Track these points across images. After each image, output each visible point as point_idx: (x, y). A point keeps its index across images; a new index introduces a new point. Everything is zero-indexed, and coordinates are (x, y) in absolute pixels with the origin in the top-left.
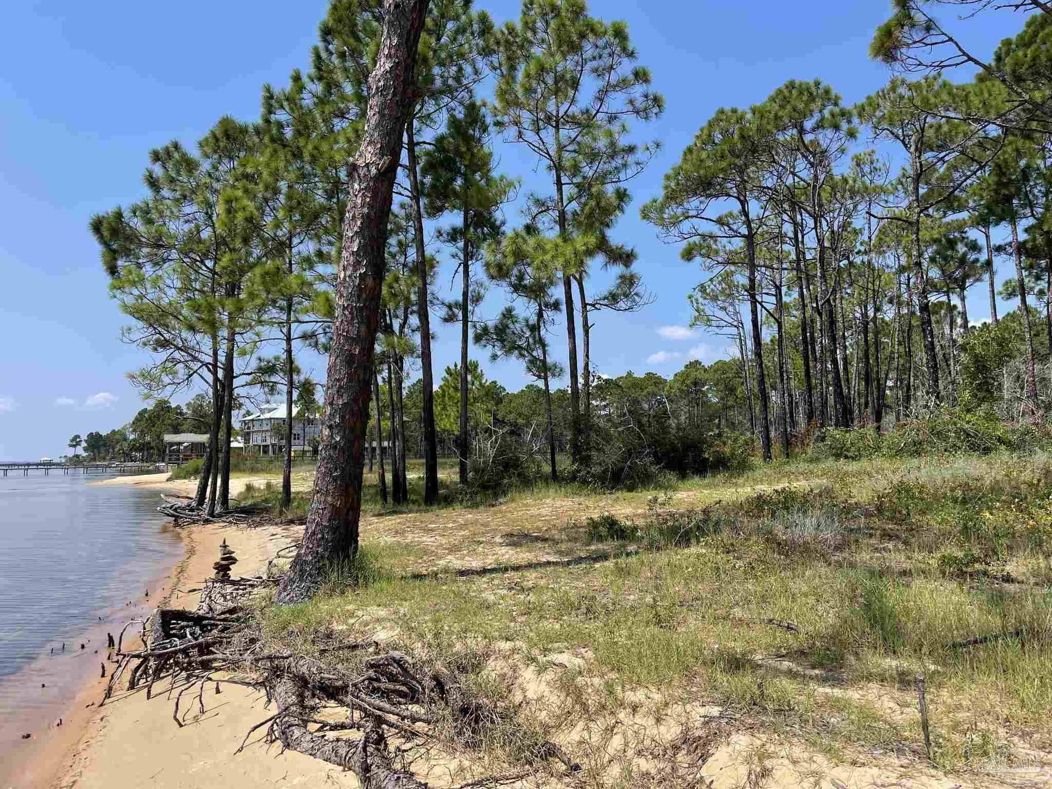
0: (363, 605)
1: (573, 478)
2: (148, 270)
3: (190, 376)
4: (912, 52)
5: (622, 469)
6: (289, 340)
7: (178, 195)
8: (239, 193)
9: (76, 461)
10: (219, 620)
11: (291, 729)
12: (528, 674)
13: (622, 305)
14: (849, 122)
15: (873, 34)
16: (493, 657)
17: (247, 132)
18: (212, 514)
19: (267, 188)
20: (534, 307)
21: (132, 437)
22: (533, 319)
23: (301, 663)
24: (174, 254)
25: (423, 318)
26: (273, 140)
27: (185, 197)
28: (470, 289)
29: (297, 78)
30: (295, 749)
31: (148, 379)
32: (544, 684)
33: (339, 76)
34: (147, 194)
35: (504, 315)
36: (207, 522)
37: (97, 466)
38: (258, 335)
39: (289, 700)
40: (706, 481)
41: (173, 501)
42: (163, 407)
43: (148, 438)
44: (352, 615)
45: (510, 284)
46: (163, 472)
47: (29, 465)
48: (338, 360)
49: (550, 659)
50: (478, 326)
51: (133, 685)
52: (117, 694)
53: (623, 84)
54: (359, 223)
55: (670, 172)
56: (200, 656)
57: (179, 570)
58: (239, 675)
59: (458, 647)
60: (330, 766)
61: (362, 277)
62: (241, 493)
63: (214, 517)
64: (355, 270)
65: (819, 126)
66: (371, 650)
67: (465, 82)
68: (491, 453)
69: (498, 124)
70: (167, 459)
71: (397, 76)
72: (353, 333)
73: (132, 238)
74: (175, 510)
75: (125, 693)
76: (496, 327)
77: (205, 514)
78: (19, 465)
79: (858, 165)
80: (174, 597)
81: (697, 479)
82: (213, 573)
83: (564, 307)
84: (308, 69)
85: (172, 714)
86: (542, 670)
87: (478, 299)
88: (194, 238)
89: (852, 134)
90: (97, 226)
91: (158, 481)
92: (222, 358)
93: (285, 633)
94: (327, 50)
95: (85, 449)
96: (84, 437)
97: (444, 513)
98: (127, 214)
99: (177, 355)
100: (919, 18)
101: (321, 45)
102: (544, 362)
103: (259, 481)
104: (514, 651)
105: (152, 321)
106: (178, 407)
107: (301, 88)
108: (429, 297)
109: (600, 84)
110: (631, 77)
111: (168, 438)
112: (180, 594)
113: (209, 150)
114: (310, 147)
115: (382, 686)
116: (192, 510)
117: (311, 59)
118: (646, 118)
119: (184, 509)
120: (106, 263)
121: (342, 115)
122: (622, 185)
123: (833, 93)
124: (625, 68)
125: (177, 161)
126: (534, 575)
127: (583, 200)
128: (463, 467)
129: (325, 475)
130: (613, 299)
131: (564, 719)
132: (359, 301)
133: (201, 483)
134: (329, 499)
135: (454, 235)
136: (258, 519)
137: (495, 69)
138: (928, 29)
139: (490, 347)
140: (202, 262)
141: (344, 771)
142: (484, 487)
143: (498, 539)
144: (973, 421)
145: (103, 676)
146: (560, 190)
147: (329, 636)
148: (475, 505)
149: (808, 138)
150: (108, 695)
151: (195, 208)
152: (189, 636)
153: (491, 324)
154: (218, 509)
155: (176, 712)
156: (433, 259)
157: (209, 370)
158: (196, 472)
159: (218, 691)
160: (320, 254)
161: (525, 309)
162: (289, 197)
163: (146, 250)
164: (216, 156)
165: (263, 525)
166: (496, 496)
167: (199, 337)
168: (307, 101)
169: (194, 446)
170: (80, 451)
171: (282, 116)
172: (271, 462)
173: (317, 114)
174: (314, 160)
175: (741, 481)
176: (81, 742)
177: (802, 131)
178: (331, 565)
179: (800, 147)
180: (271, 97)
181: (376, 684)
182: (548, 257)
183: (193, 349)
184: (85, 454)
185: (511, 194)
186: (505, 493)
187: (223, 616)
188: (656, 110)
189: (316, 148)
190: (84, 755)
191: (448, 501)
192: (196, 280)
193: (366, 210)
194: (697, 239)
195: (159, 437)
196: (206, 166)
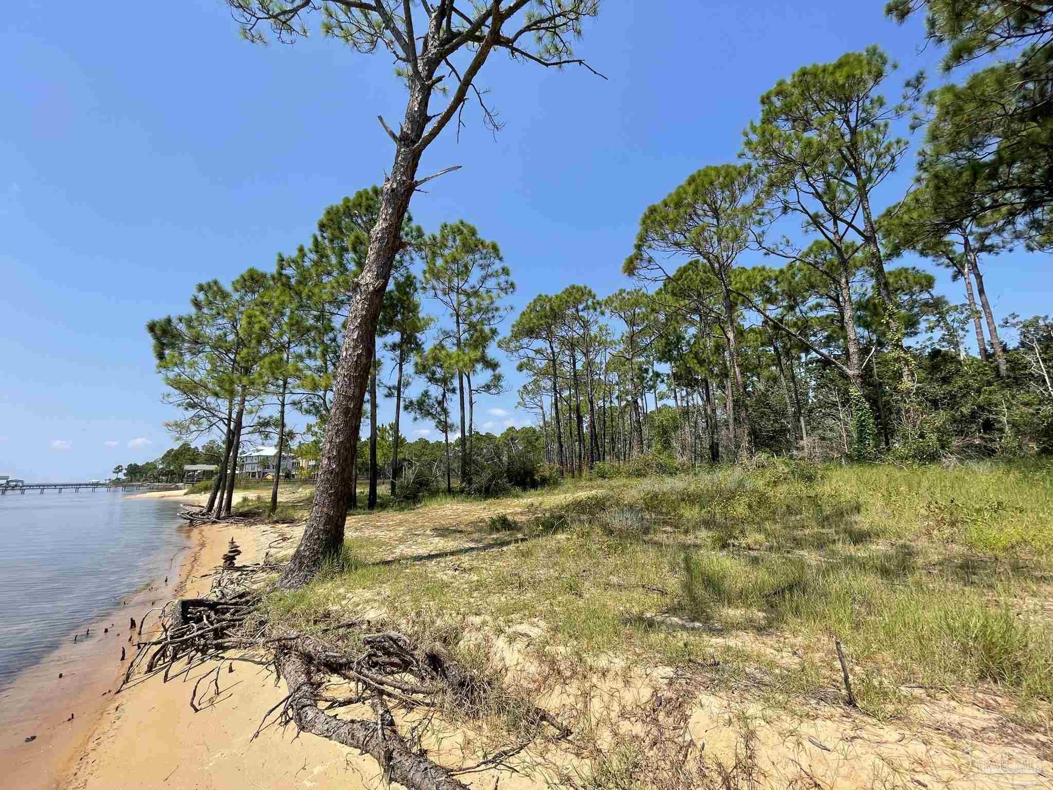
0: (351, 589)
1: (462, 491)
2: (188, 357)
3: (211, 426)
4: (641, 272)
5: (490, 485)
6: (283, 405)
7: (214, 312)
8: (258, 313)
9: (117, 483)
10: (231, 604)
11: (304, 709)
12: (500, 643)
13: (493, 391)
14: (601, 307)
15: (624, 262)
16: (467, 630)
17: (265, 277)
18: (218, 518)
19: (277, 312)
20: (441, 390)
21: (161, 467)
22: (440, 398)
23: (307, 642)
24: (208, 349)
25: (373, 394)
26: (283, 285)
27: (219, 314)
28: (403, 378)
29: (301, 250)
30: (310, 731)
31: (179, 426)
32: (516, 652)
33: (329, 252)
34: (193, 311)
35: (423, 395)
36: (214, 522)
37: (133, 486)
38: (262, 401)
39: (299, 679)
40: (538, 492)
41: (189, 508)
42: (185, 448)
43: (172, 468)
44: (344, 598)
45: (427, 377)
46: (181, 489)
47: (80, 485)
48: (338, 411)
49: (514, 630)
50: (407, 400)
51: (150, 668)
52: (134, 678)
53: (495, 275)
54: (359, 321)
55: (515, 323)
56: (215, 639)
57: (193, 559)
58: (249, 652)
59: (439, 622)
60: (347, 749)
61: (359, 356)
62: (239, 503)
63: (219, 519)
64: (354, 351)
65: (587, 308)
66: (364, 627)
67: (405, 264)
68: (412, 477)
69: (424, 288)
70: (185, 480)
71: (391, 232)
72: (350, 392)
73: (177, 336)
74: (191, 515)
75: (142, 676)
76: (418, 401)
77: (213, 517)
78: (72, 485)
79: (600, 330)
80: (189, 582)
81: (533, 491)
82: (221, 562)
83: (458, 392)
84: (309, 245)
85: (190, 701)
86: (511, 640)
87: (408, 384)
88: (222, 338)
89: (603, 313)
90: (152, 328)
91: (179, 495)
92: (234, 416)
93: (289, 615)
94: (322, 236)
95: (125, 475)
96: (125, 466)
97: (383, 514)
98: (175, 321)
99: (202, 413)
100: (645, 256)
101: (318, 233)
102: (446, 422)
103: (252, 495)
104: (484, 623)
105: (186, 390)
106: (196, 448)
107: (304, 255)
108: (377, 382)
109: (483, 273)
110: (501, 271)
111: (187, 467)
112: (194, 579)
113: (238, 287)
114: (306, 290)
115: (380, 660)
116: (203, 515)
117: (311, 240)
118: (506, 293)
119: (197, 514)
120: (156, 351)
121: (329, 274)
122: (494, 327)
123: (593, 292)
124: (497, 265)
125: (215, 291)
126: (467, 558)
127: (471, 332)
128: (393, 485)
129: (323, 492)
130: (487, 388)
131: (543, 684)
132: (355, 372)
133: (211, 497)
134: (325, 510)
135: (394, 347)
136: (252, 520)
137: (423, 258)
138: (650, 262)
139: (413, 413)
140: (226, 354)
141: (362, 754)
142: (407, 498)
143: (428, 532)
144: (663, 458)
145: (123, 659)
146: (458, 326)
147: (327, 615)
148: (402, 509)
149: (581, 314)
150: (126, 681)
151: (225, 321)
152: (205, 621)
153: (414, 400)
154: (223, 514)
155: (193, 699)
156: (379, 361)
157: (224, 423)
158: (206, 489)
159: (231, 670)
160: (309, 352)
161: (436, 391)
162: (291, 318)
163: (186, 345)
164: (243, 291)
165: (256, 524)
166: (415, 503)
167: (220, 401)
168: (308, 263)
169: (205, 473)
170: (121, 476)
171: (289, 271)
172: (258, 483)
173: (313, 271)
174: (309, 297)
175: (556, 491)
176: (91, 740)
177: (577, 311)
178: (324, 558)
179: (578, 318)
180: (283, 260)
181: (375, 659)
182: (453, 362)
183: (214, 409)
184: (124, 478)
185: (432, 325)
186: (420, 502)
187: (234, 601)
188: (511, 290)
189: (310, 291)
190: (92, 756)
191: (384, 506)
192: (220, 366)
193: (364, 313)
194: (525, 360)
195: (181, 467)
196: (236, 296)
